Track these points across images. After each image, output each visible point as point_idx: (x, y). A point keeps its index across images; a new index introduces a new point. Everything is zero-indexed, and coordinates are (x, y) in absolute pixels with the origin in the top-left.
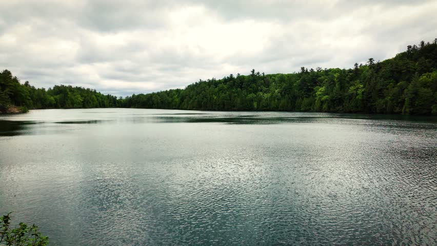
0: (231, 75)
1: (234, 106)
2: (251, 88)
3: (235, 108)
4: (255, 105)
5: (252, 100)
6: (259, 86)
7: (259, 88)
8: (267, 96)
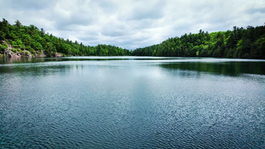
0: (186, 34)
1: (184, 54)
2: (197, 42)
3: (184, 56)
4: (197, 53)
5: (195, 50)
6: (203, 40)
7: (203, 42)
8: (206, 47)
